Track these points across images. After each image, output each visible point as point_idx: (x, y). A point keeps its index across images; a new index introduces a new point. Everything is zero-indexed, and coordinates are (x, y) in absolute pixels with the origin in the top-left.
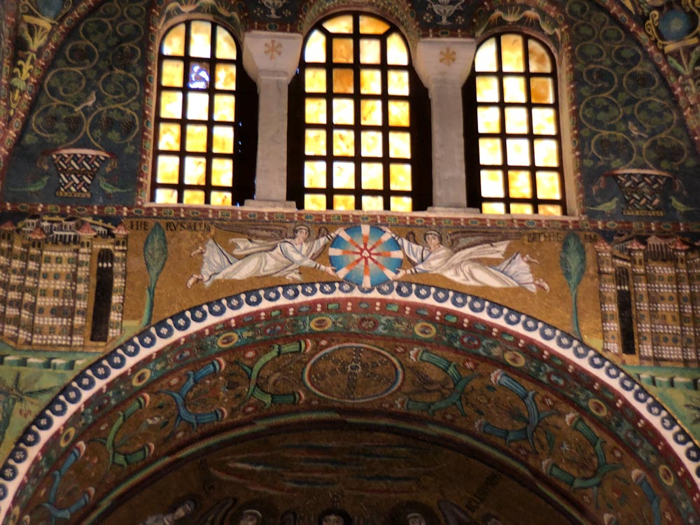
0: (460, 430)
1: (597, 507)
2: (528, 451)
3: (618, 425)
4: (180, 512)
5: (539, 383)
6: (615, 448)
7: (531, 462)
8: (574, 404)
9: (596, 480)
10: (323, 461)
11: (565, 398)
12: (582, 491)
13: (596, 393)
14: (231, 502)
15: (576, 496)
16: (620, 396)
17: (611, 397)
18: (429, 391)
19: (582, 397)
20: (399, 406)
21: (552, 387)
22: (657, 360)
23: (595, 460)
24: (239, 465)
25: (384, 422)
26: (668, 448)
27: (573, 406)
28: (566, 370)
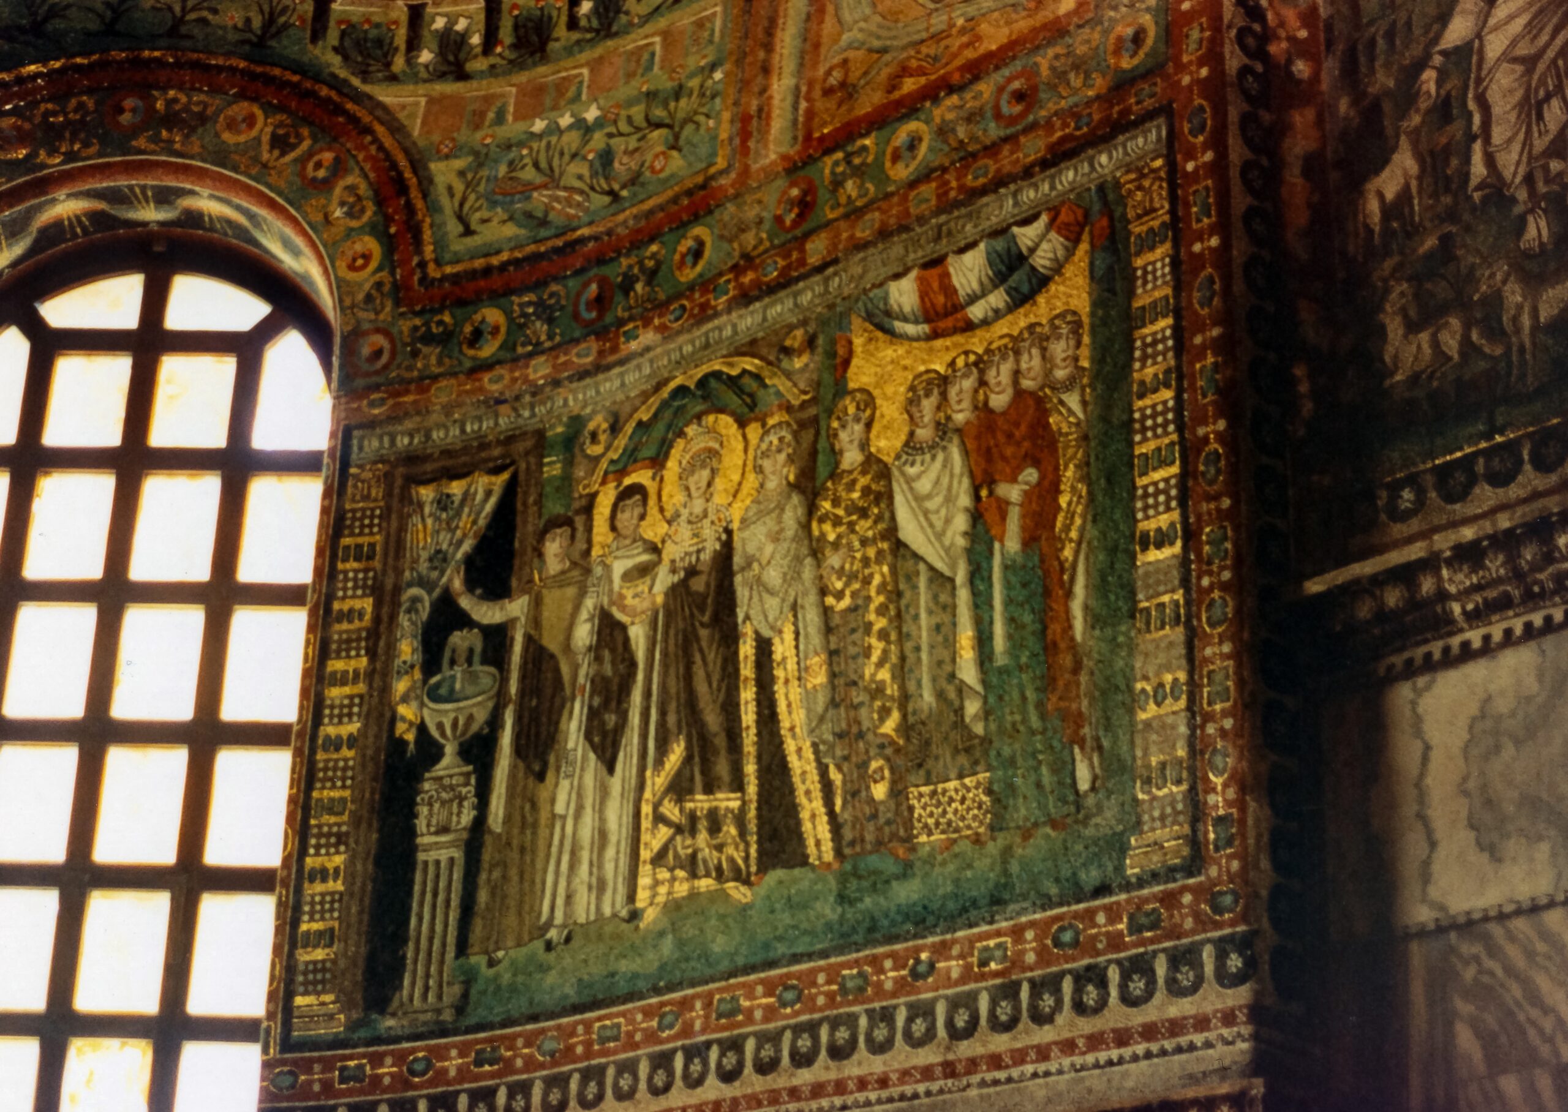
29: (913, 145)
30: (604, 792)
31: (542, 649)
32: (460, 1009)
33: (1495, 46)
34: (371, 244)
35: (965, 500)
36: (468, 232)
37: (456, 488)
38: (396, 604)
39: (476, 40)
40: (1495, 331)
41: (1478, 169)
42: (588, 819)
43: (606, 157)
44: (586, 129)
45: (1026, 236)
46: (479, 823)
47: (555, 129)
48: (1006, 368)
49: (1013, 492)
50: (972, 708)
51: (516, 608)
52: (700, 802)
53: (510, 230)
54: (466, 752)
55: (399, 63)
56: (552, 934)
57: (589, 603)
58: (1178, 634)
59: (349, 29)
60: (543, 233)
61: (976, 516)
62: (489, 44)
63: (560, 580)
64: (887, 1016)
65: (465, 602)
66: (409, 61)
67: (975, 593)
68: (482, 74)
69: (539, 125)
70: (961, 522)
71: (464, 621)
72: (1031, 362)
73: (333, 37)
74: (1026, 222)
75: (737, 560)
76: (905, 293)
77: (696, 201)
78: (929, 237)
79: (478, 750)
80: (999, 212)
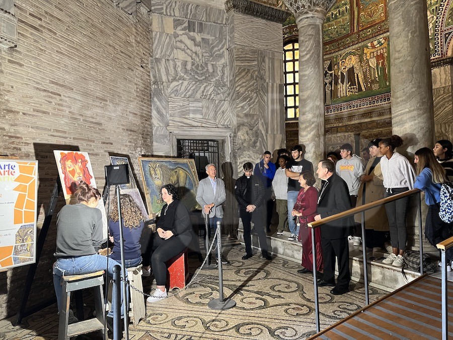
29: (370, 31)
31: (336, 75)
42: (341, 88)
43: (337, 31)
44: (335, 29)
45: (381, 40)
46: (331, 89)
47: (331, 29)
48: (379, 51)
49: (381, 62)
50: (377, 79)
51: (333, 72)
52: (352, 87)
53: (328, 38)
54: (329, 84)
56: (339, 97)
57: (340, 71)
60: (332, 39)
61: (377, 63)
63: (337, 69)
64: (371, 102)
65: (328, 71)
67: (377, 70)
70: (375, 64)
71: (328, 73)
72: (382, 51)
75: (354, 67)
76: (369, 45)
77: (348, 36)
78: (371, 40)
79: (331, 83)
80: (378, 38)
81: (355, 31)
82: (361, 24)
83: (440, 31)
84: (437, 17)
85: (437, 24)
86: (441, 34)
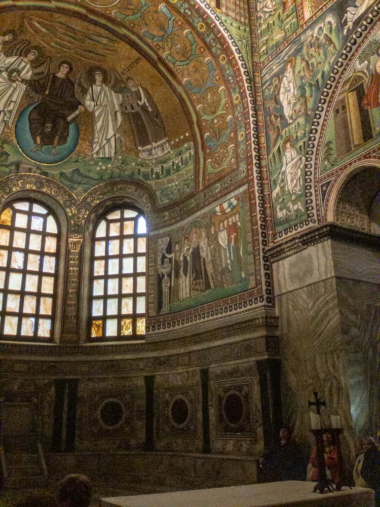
0: (134, 33)
1: (182, 75)
2: (160, 47)
3: (208, 36)
4: (7, 38)
5: (179, 12)
6: (202, 47)
7: (160, 52)
8: (191, 25)
9: (188, 62)
10: (70, 37)
11: (188, 22)
12: (178, 67)
13: (203, 19)
14: (28, 43)
15: (174, 69)
16: (214, 22)
17: (210, 22)
18: (129, 9)
19: (196, 21)
20: (113, 14)
21: (184, 16)
22: (227, 15)
23: (190, 53)
24: (37, 24)
25: (103, 21)
26: (228, 47)
27: (190, 25)
28: (194, 7)
29: (218, 187)
30: (186, 280)
31: (176, 261)
32: (170, 310)
33: (288, 171)
34: (149, 205)
35: (227, 238)
36: (162, 202)
37: (164, 239)
38: (157, 255)
39: (160, 173)
40: (289, 212)
41: (287, 189)
42: (184, 284)
43: (179, 189)
44: (176, 185)
45: (232, 200)
46: (170, 286)
47: (172, 186)
48: (231, 219)
49: (233, 237)
50: (229, 267)
51: (173, 255)
52: (198, 281)
53: (167, 201)
54: (168, 276)
55: (150, 177)
56: (181, 300)
57: (182, 254)
58: (253, 256)
59: (143, 173)
60: (172, 201)
61: (228, 240)
62: (162, 174)
63: (178, 251)
64: (222, 309)
65: (166, 255)
66: (152, 177)
67: (229, 251)
68: (162, 178)
69: (170, 185)
70: (227, 241)
71: (166, 257)
72: (234, 218)
73: (141, 174)
74: (232, 198)
75: (200, 247)
76: (218, 209)
77: (191, 196)
78: (220, 201)
79: (169, 275)
80: (228, 197)
81: (201, 187)
82: (207, 178)
83: (313, 182)
84: (307, 158)
85: (307, 170)
86: (316, 186)
